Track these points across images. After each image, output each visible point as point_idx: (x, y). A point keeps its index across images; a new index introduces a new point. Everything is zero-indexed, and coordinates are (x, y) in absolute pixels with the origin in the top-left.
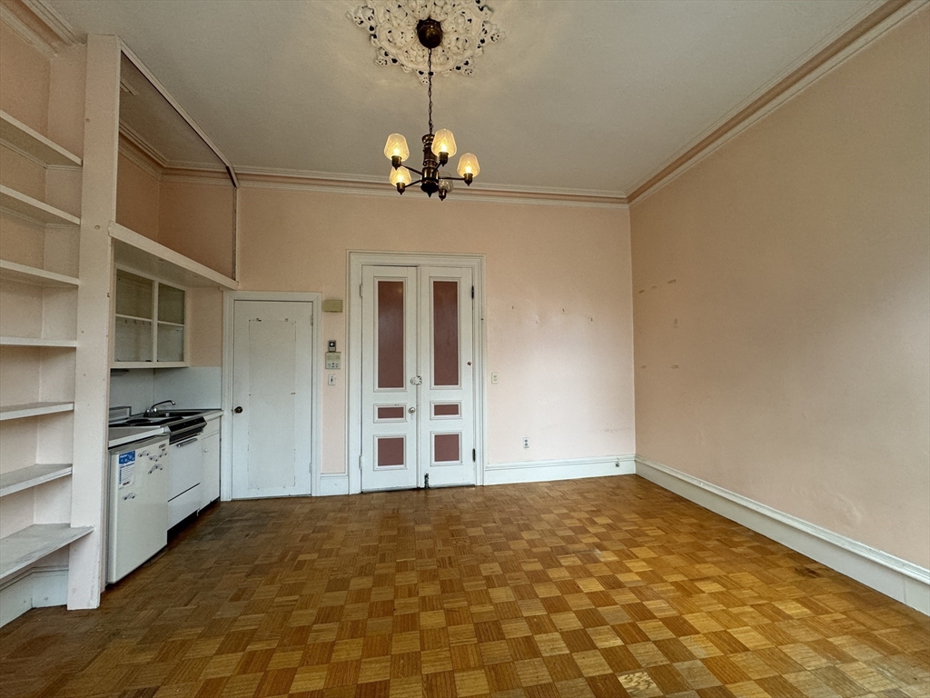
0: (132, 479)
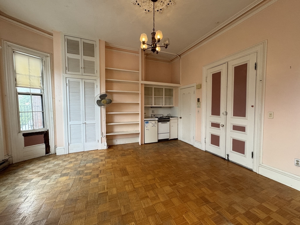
0: (148, 127)
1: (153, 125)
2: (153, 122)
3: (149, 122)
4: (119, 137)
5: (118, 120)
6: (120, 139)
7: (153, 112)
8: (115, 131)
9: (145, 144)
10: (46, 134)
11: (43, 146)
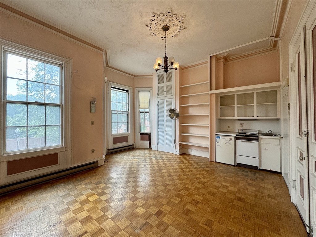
0: (220, 142)
1: (226, 142)
2: (227, 138)
3: (221, 137)
4: (194, 148)
5: (193, 131)
6: (195, 150)
7: (241, 126)
8: (190, 142)
9: (216, 162)
10: (149, 135)
11: (148, 142)
